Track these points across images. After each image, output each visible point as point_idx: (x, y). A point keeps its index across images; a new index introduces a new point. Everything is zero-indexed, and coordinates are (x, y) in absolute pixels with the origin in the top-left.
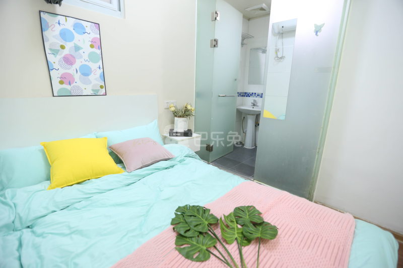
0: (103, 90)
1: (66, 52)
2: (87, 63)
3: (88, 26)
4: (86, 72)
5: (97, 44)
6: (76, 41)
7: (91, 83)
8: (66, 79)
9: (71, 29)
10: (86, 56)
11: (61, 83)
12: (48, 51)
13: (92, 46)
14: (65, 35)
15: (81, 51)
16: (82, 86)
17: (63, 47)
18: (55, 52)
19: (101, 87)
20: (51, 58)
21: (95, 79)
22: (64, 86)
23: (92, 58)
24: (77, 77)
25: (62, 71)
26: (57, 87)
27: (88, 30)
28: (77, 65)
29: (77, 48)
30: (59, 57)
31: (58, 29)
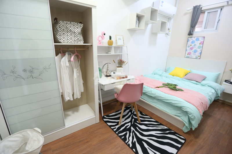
0: (200, 57)
1: (192, 46)
2: (197, 49)
3: (200, 38)
4: (195, 52)
5: (202, 43)
6: (195, 43)
7: (196, 55)
8: (189, 54)
9: (195, 40)
10: (197, 47)
11: (188, 54)
12: (187, 46)
13: (200, 44)
14: (193, 42)
15: (196, 46)
16: (193, 56)
17: (191, 45)
18: (189, 47)
19: (199, 56)
20: (187, 48)
21: (198, 54)
22: (188, 55)
23: (199, 47)
24: (192, 53)
25: (189, 51)
26: (186, 55)
27: (200, 39)
28: (193, 50)
29: (195, 45)
30: (190, 48)
31: (191, 41)
